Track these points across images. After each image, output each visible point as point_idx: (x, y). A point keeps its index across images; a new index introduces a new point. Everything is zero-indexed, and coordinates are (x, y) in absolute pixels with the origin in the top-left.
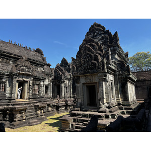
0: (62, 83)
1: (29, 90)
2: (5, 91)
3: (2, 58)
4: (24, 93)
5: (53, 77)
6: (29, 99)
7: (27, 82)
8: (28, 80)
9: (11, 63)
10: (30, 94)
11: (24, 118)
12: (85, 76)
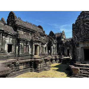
0: (52, 46)
1: (40, 50)
2: (29, 51)
3: (26, 31)
4: (37, 52)
5: (48, 42)
6: (40, 55)
7: (38, 45)
8: (39, 44)
9: (30, 34)
10: (40, 53)
11: (42, 66)
12: (84, 43)
